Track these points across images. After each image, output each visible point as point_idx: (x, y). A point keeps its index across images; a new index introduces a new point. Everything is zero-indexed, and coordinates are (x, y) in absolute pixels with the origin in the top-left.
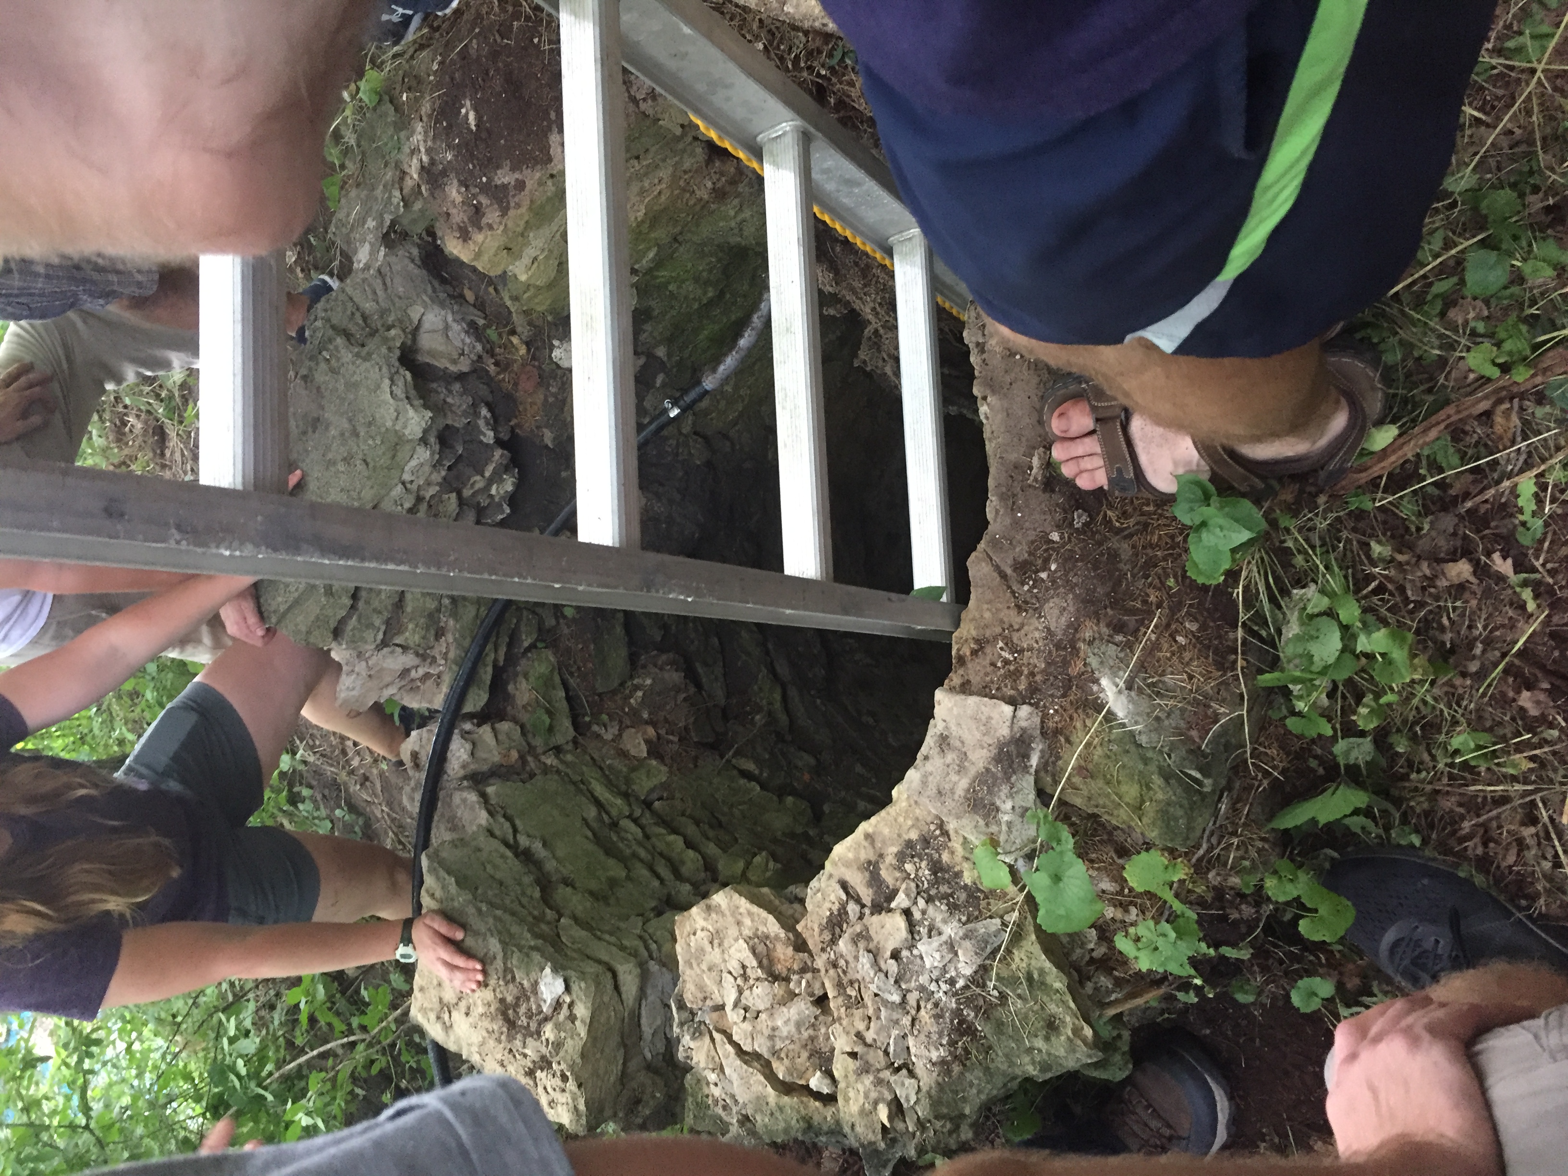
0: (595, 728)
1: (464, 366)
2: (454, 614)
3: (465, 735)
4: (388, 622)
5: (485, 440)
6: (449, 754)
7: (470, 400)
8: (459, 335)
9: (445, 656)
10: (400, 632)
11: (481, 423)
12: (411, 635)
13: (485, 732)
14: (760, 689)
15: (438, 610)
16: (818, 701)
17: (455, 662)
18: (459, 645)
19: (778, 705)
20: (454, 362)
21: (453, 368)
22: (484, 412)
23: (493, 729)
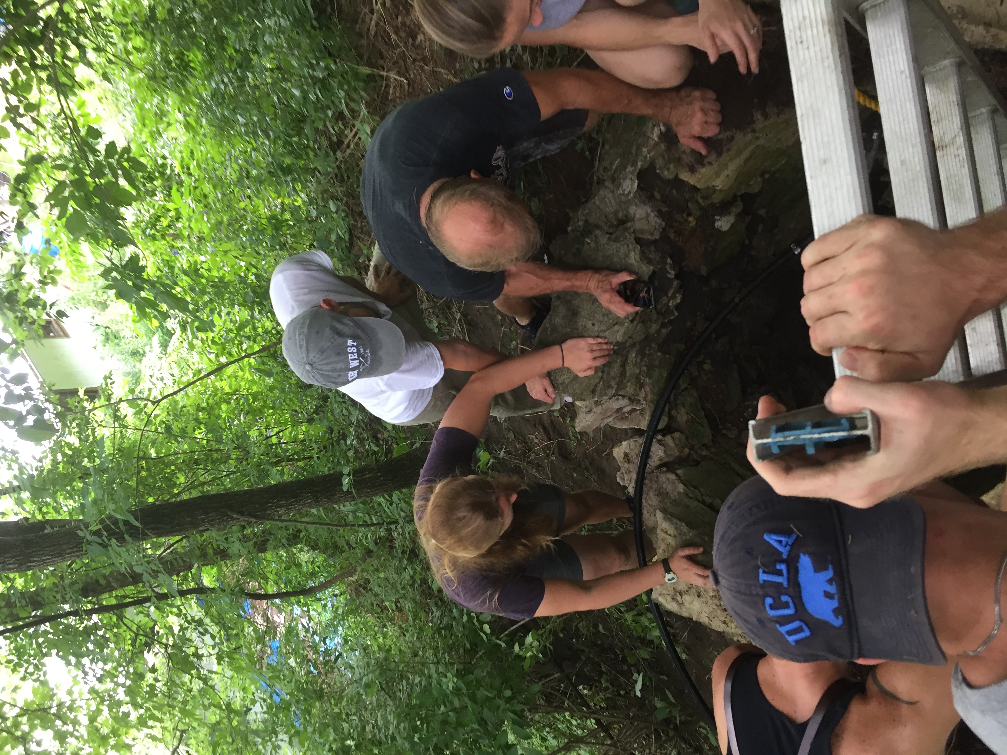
0: (724, 432)
1: (657, 236)
2: (649, 376)
3: (659, 441)
4: (617, 384)
5: (669, 276)
6: (651, 454)
7: (660, 255)
8: (655, 220)
9: (645, 399)
10: (624, 388)
11: (668, 267)
12: (630, 389)
13: (668, 439)
15: (640, 373)
17: (651, 402)
18: (652, 392)
20: (652, 234)
21: (651, 238)
22: (669, 261)
23: (672, 437)
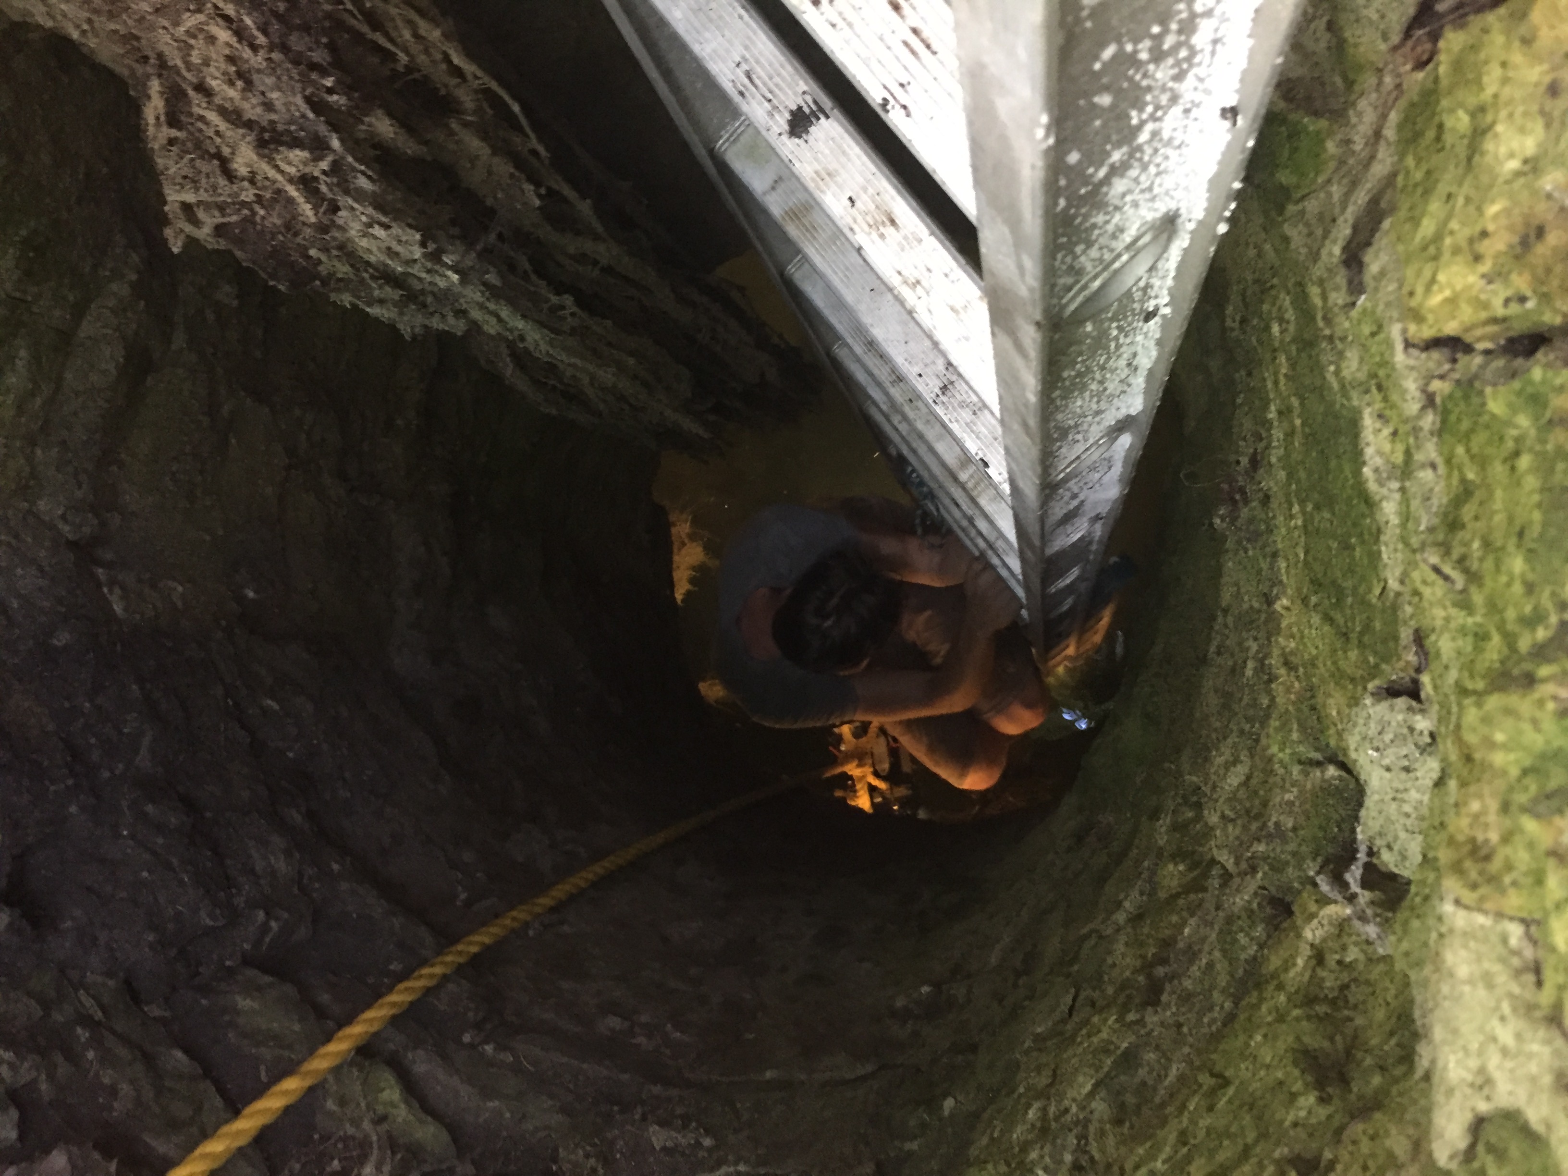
14: (342, 1102)
16: (489, 1048)
19: (402, 1113)
